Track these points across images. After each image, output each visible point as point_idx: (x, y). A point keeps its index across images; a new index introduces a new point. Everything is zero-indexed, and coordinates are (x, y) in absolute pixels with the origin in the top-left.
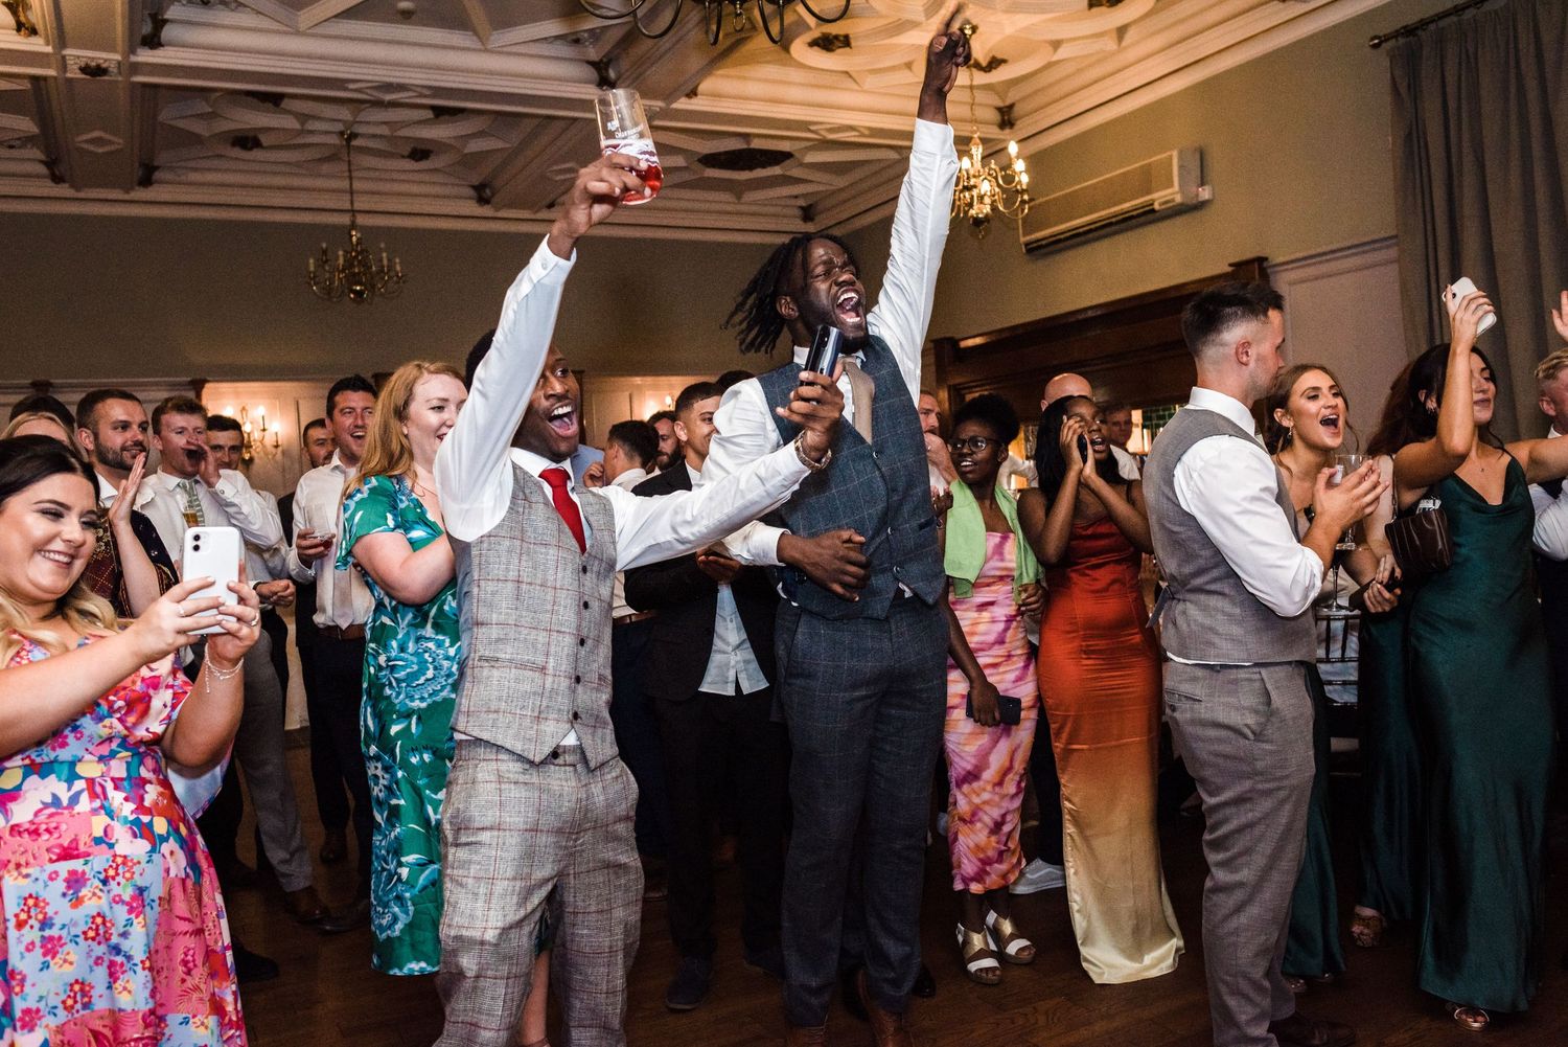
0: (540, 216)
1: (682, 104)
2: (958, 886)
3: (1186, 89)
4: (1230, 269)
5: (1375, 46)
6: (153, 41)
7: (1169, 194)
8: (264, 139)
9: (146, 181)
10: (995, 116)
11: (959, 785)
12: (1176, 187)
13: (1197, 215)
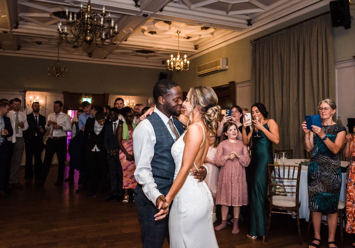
0: (102, 60)
1: (124, 42)
2: (123, 188)
3: (226, 46)
4: (228, 83)
5: (251, 42)
6: (16, 27)
7: (220, 67)
8: (42, 43)
9: (19, 49)
10: (194, 47)
11: (124, 171)
12: (221, 66)
13: (225, 72)
